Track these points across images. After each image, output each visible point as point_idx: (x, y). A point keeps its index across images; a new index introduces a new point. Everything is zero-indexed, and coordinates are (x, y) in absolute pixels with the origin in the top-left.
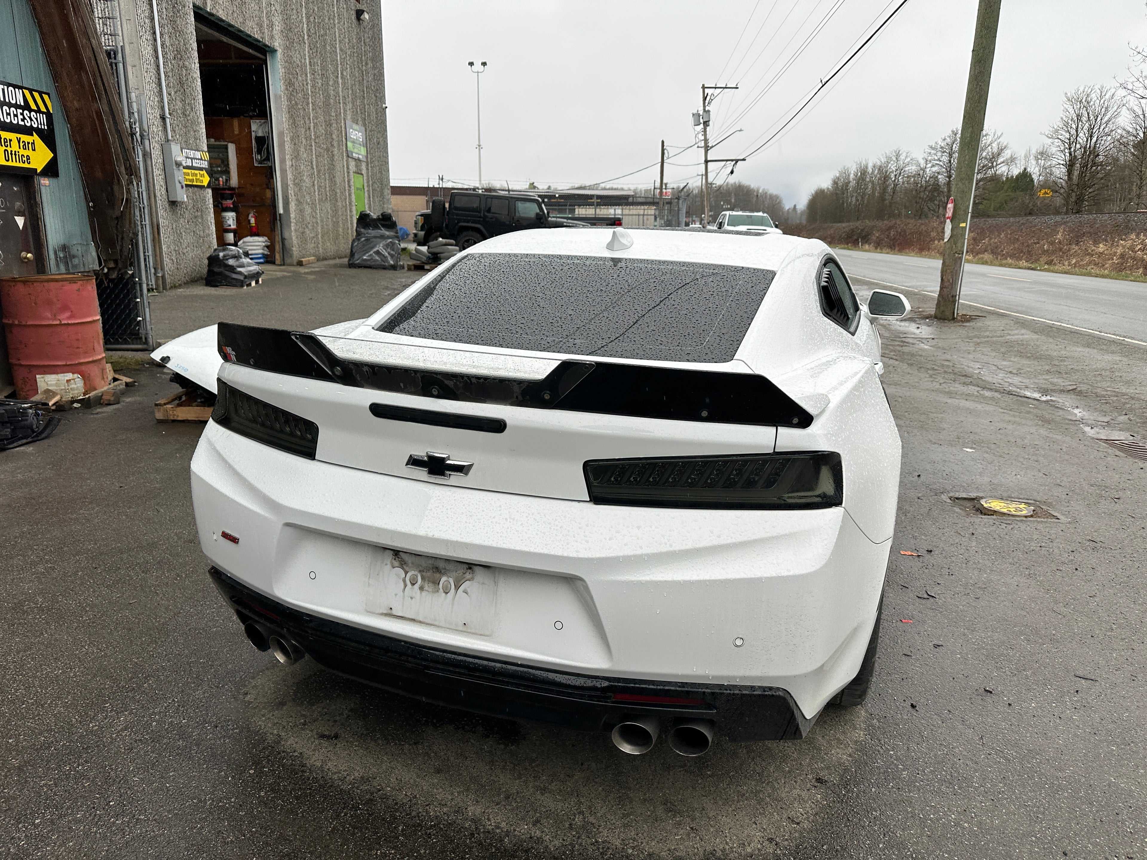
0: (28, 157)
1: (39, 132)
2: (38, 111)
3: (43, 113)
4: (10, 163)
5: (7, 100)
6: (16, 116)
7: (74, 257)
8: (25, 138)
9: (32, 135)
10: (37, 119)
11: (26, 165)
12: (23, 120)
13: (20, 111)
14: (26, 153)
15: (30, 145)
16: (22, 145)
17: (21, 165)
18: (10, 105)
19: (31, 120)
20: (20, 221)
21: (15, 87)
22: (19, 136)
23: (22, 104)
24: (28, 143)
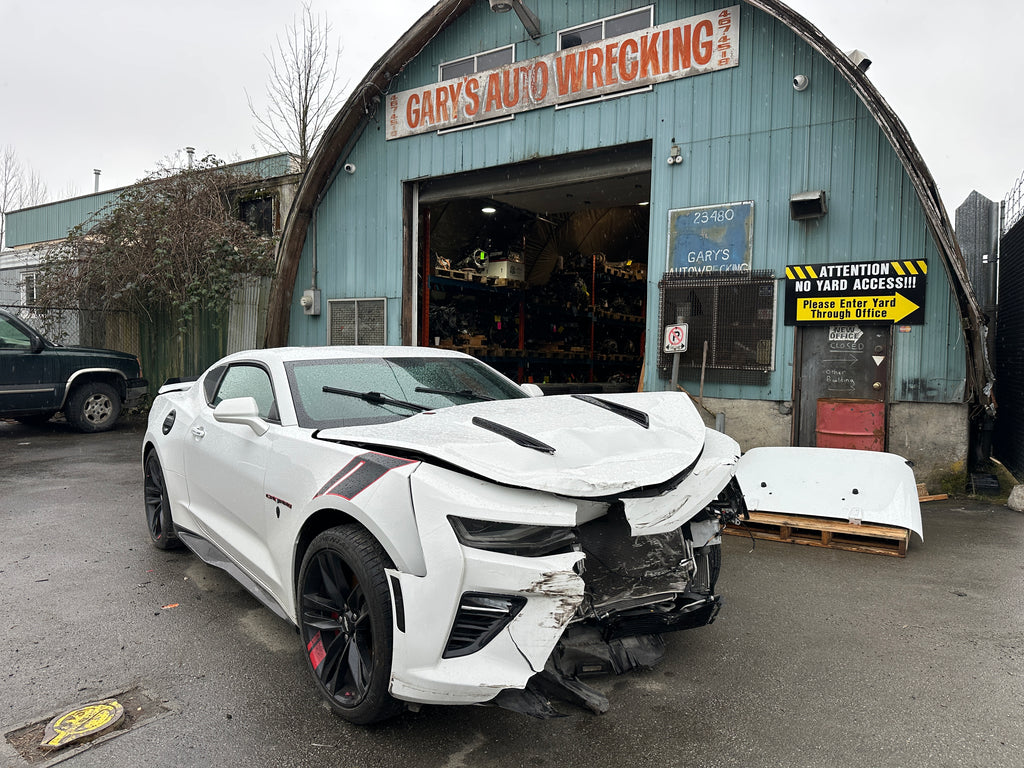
0: (884, 313)
1: (905, 292)
2: (908, 274)
3: (913, 276)
4: (862, 318)
5: (869, 274)
6: (878, 283)
7: (931, 389)
8: (884, 298)
9: (894, 295)
10: (903, 282)
11: (881, 318)
12: (884, 286)
13: (881, 280)
14: (881, 309)
15: (889, 304)
16: (878, 303)
17: (875, 318)
18: (872, 276)
19: (895, 283)
20: (878, 360)
21: (880, 263)
22: (875, 298)
23: (887, 273)
24: (887, 302)
